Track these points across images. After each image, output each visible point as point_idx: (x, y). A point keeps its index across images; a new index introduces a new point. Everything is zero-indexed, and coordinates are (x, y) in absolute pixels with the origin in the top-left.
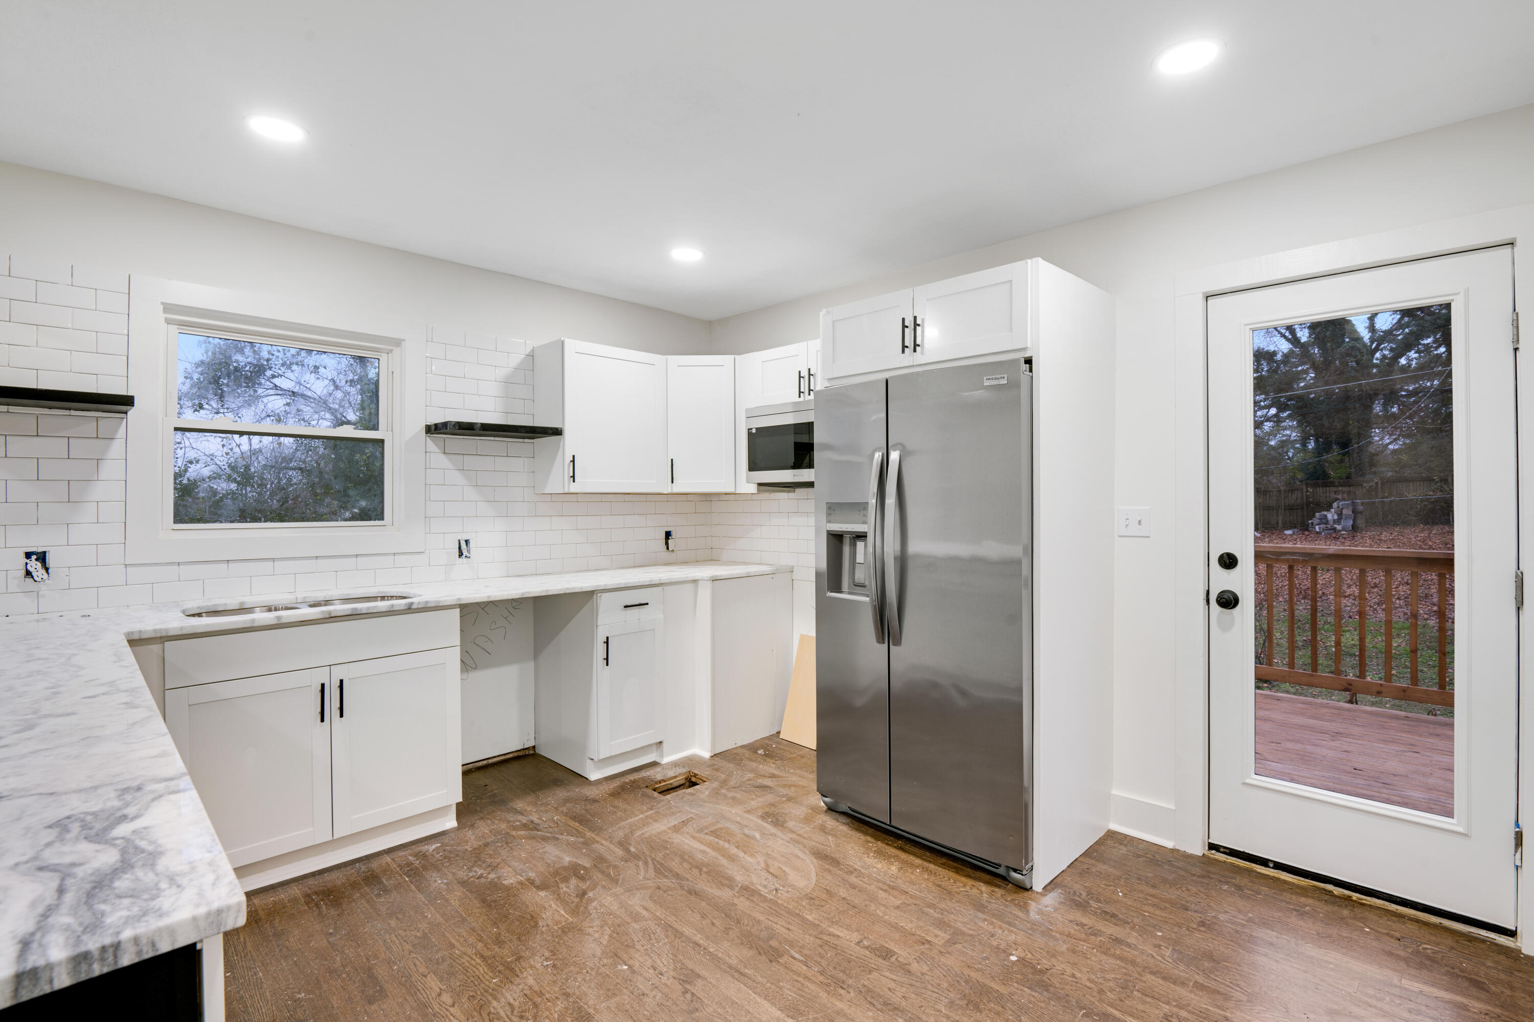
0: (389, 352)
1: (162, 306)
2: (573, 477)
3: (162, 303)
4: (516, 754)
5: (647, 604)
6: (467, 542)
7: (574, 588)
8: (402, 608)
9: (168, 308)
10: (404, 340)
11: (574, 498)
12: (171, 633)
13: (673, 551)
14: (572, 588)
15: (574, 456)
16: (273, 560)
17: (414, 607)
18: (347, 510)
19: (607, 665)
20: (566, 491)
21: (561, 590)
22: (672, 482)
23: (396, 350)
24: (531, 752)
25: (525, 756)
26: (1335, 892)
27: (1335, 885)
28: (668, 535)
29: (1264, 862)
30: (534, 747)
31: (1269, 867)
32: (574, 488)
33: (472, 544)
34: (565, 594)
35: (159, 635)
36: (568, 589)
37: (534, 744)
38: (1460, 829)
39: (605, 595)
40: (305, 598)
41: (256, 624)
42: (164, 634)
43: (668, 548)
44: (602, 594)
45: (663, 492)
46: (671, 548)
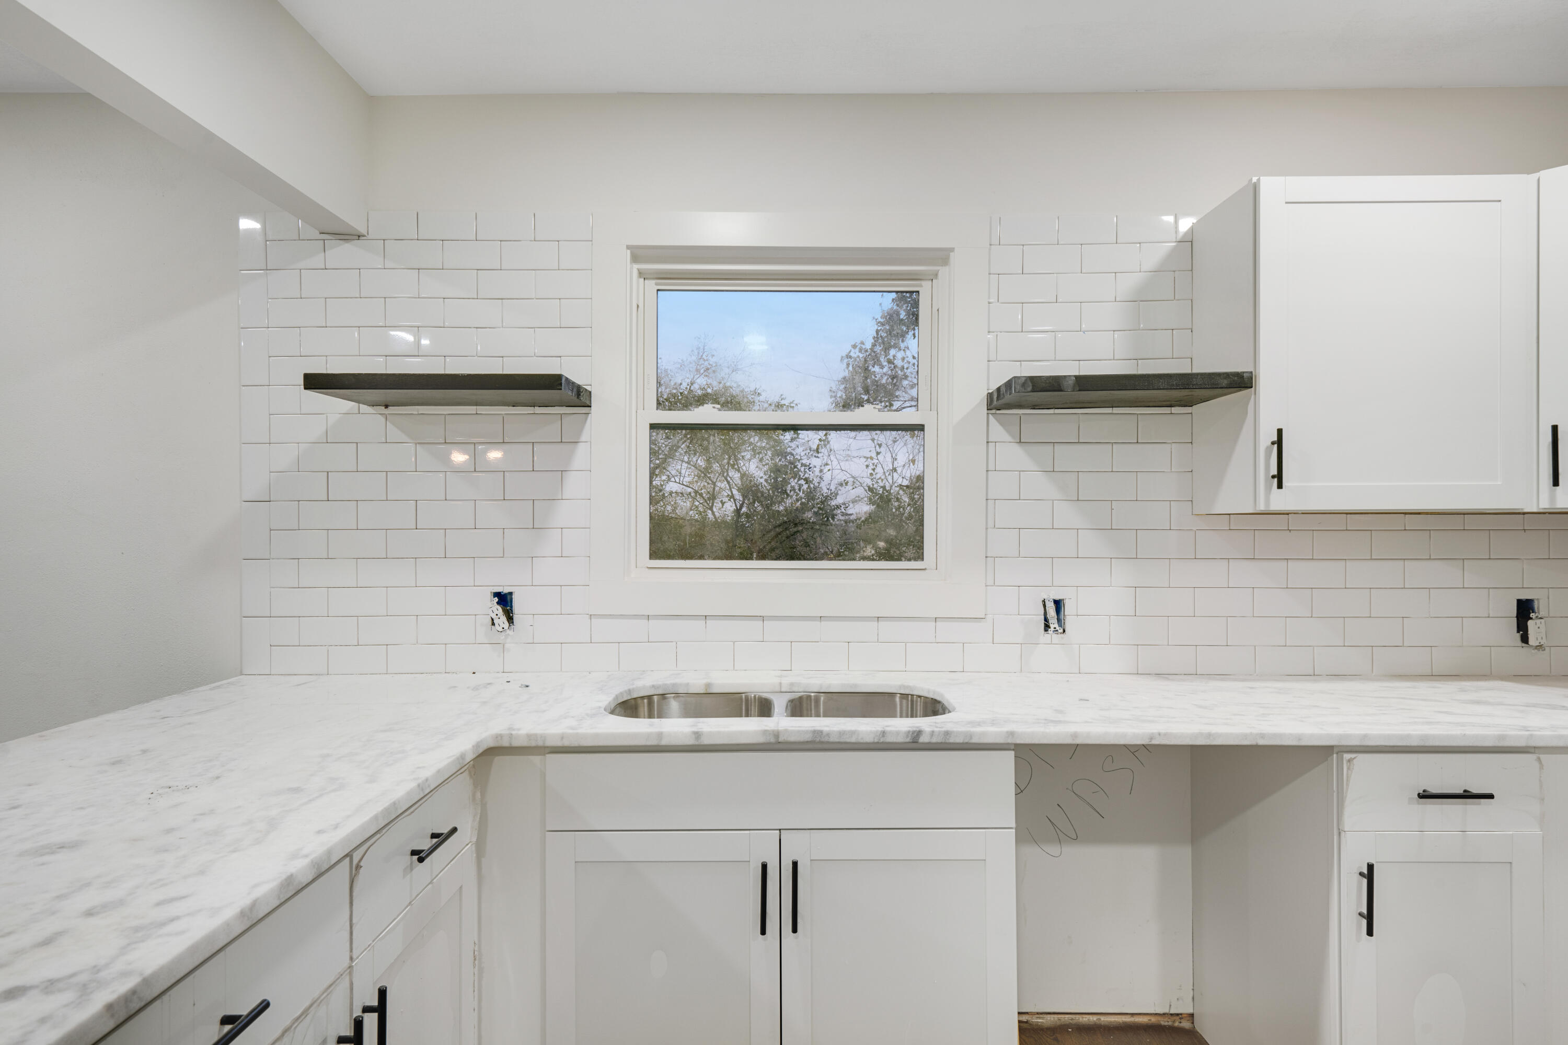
0: (933, 277)
1: (629, 251)
2: (1279, 477)
3: (628, 247)
4: (1154, 1020)
5: (1491, 796)
6: (1058, 604)
7: (1280, 736)
8: (900, 739)
9: (638, 254)
10: (952, 250)
11: (1281, 521)
12: (549, 743)
13: (1540, 647)
14: (1275, 735)
15: (1280, 432)
16: (763, 618)
17: (924, 739)
18: (870, 543)
19: (1370, 932)
20: (1262, 507)
21: (1245, 736)
22: (1556, 483)
23: (943, 271)
24: (1186, 1024)
25: (1172, 1030)
28: (1525, 610)
30: (1192, 1015)
32: (1280, 501)
33: (1068, 609)
34: (1257, 747)
35: (533, 744)
36: (1262, 736)
37: (1190, 1011)
39: (1362, 759)
40: (792, 684)
41: (664, 742)
42: (540, 744)
43: (1525, 639)
44: (1356, 755)
45: (1522, 509)
46: (1532, 641)
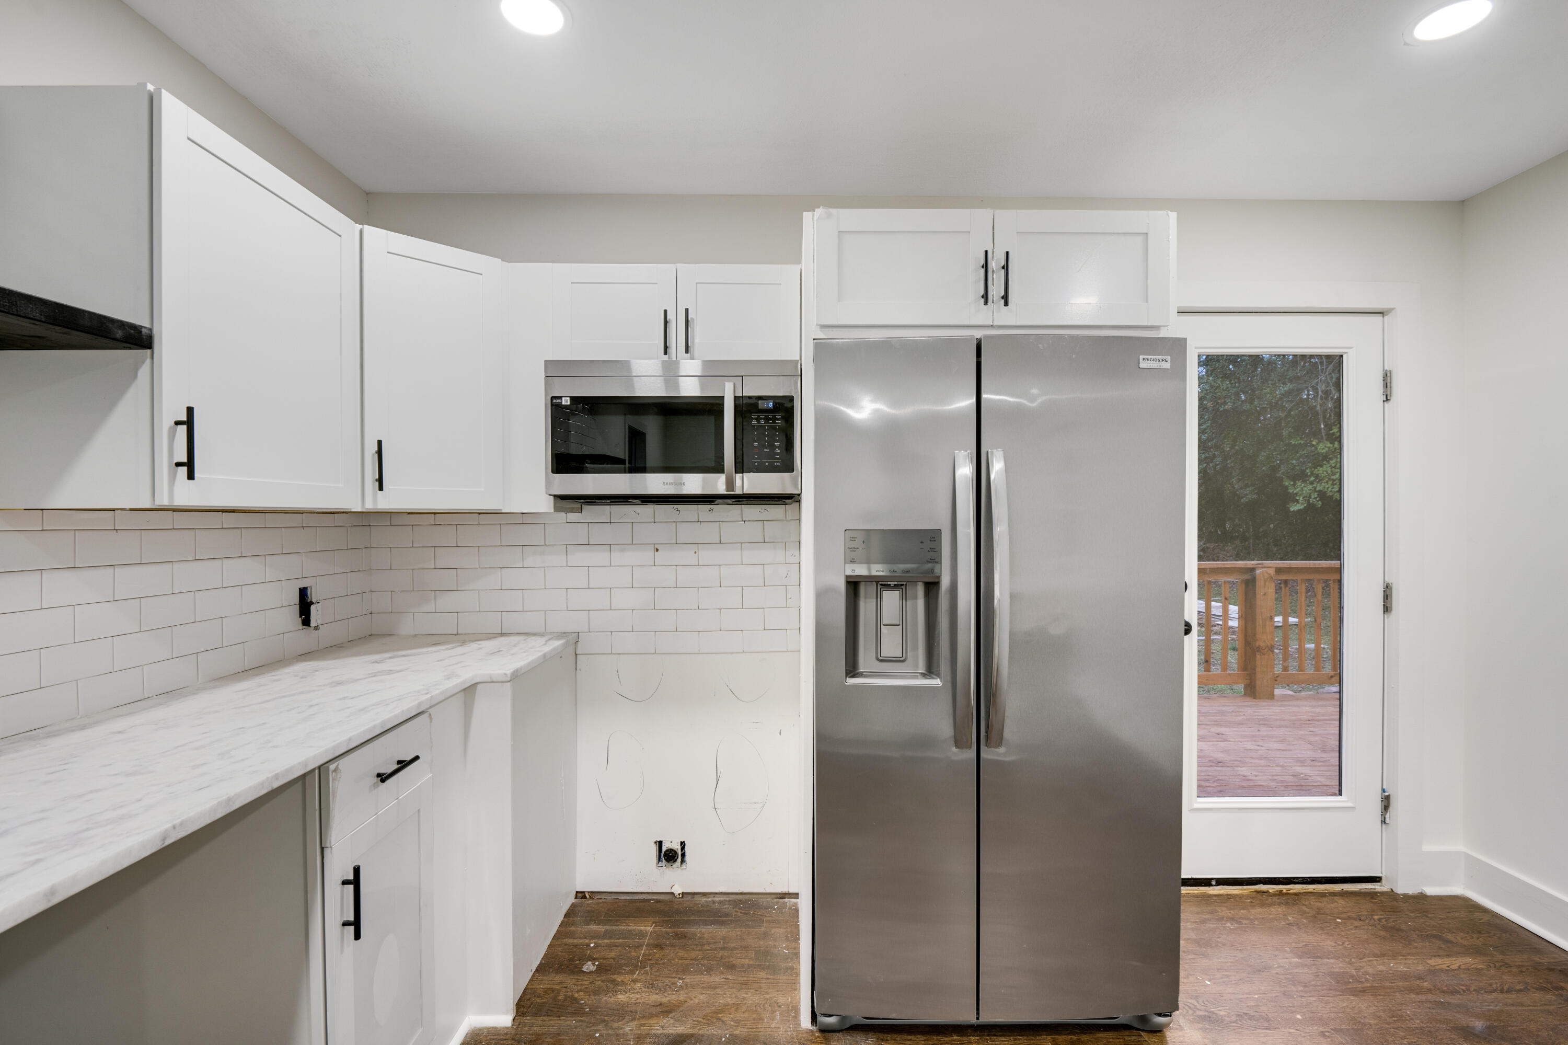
2: (190, 464)
5: (417, 757)
13: (317, 628)
15: (189, 410)
19: (358, 936)
20: (163, 500)
22: (380, 489)
26: (1270, 891)
27: (1264, 884)
29: (1206, 882)
31: (1212, 886)
38: (1350, 804)
39: (342, 763)
43: (307, 622)
44: (336, 764)
45: (350, 509)
46: (313, 624)
